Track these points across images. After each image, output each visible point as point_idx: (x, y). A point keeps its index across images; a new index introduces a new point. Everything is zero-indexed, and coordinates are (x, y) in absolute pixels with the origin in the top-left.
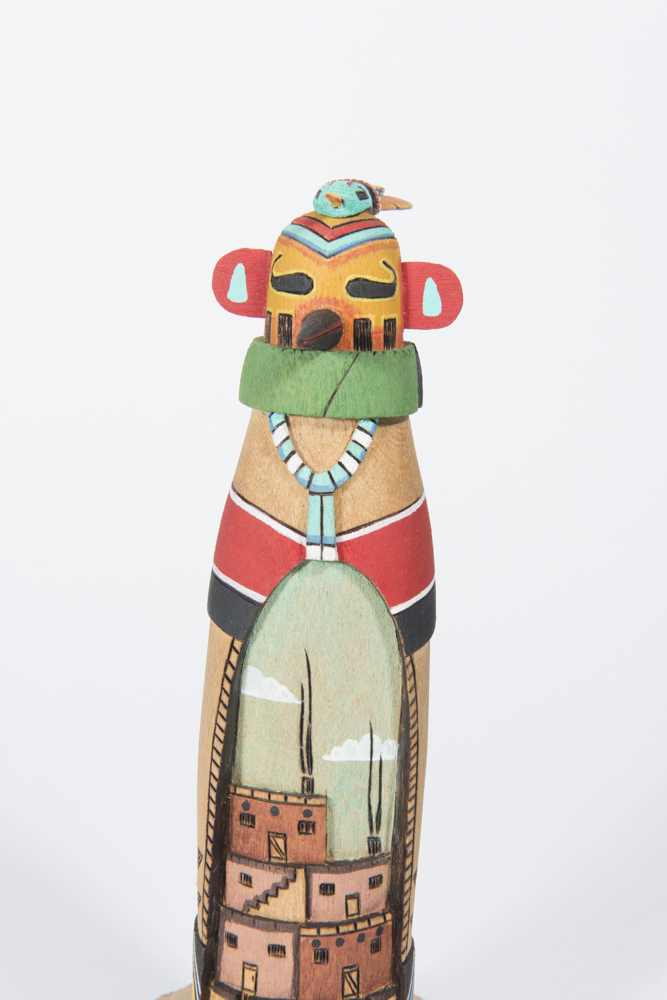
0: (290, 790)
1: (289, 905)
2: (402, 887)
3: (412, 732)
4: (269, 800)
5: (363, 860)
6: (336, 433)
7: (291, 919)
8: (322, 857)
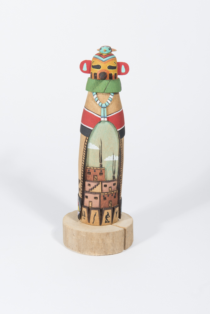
0: (98, 167)
1: (98, 189)
2: (120, 185)
3: (121, 154)
4: (94, 169)
5: (112, 180)
6: (106, 96)
7: (99, 192)
8: (104, 180)
